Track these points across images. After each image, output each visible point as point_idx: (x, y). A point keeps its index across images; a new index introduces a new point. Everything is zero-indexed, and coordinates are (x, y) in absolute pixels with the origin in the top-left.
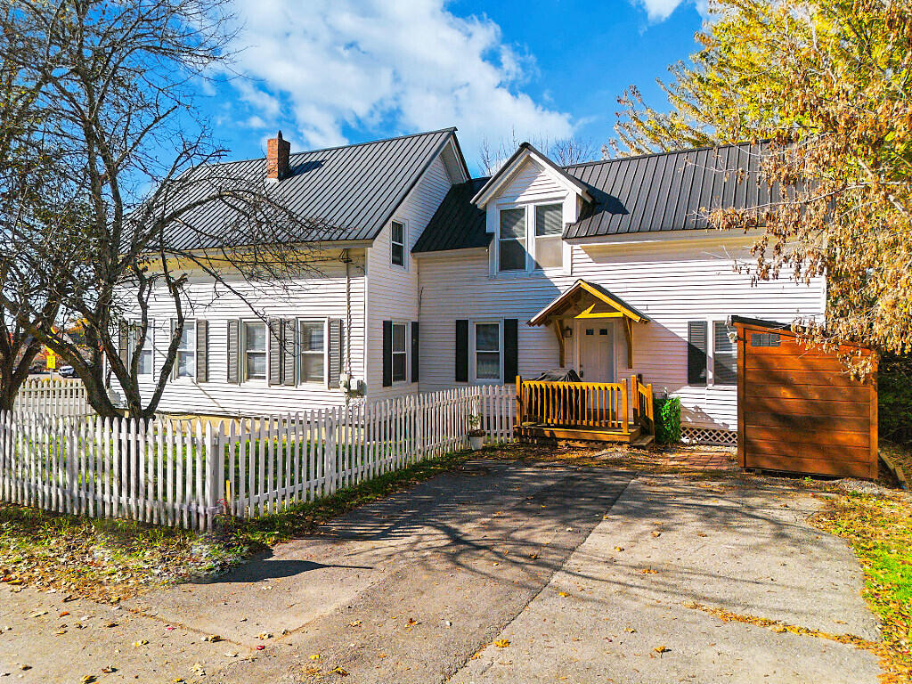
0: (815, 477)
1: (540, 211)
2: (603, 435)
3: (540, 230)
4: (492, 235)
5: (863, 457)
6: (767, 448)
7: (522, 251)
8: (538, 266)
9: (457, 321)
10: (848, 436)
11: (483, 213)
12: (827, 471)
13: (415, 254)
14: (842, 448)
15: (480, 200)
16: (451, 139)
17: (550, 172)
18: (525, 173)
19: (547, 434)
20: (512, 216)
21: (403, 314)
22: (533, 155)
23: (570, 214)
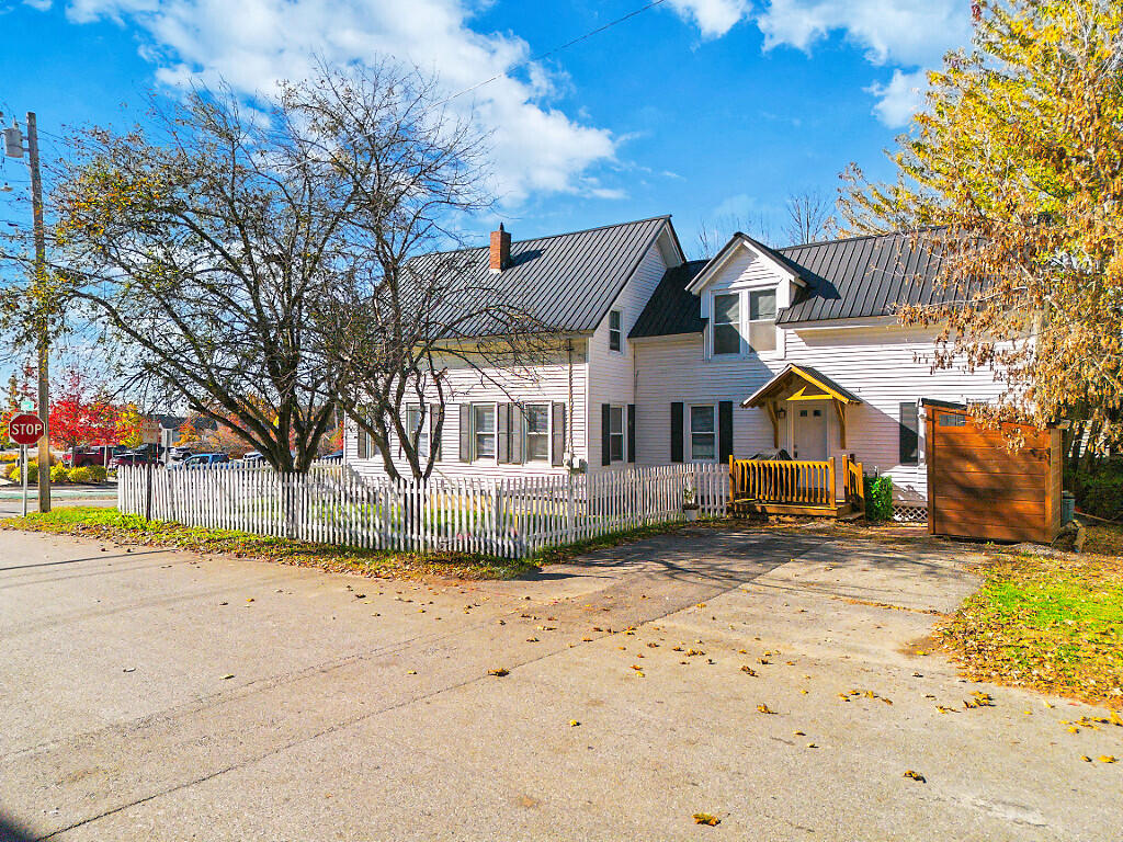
0: (996, 542)
1: (754, 297)
2: (812, 510)
3: (754, 315)
4: (706, 320)
5: (1039, 523)
6: (953, 515)
7: (737, 336)
8: (752, 350)
9: (673, 404)
10: (1025, 505)
11: (697, 299)
12: (1007, 537)
14: (1020, 516)
15: (693, 287)
16: (667, 226)
17: (764, 260)
18: (741, 260)
19: (759, 509)
20: (726, 301)
21: (620, 397)
22: (746, 243)
23: (783, 299)
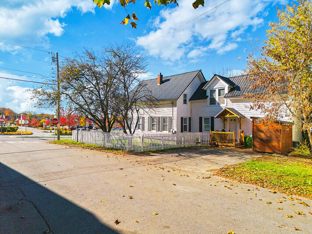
0: (268, 153)
1: (219, 91)
2: (229, 145)
3: (219, 95)
4: (208, 96)
5: (278, 148)
6: (258, 146)
7: (215, 100)
8: (219, 104)
9: (200, 117)
10: (275, 143)
11: (206, 91)
12: (270, 152)
13: (190, 101)
14: (273, 146)
15: (205, 88)
16: (200, 72)
17: (221, 81)
18: (216, 81)
19: (217, 144)
20: (213, 91)
21: (186, 115)
22: (217, 77)
23: (226, 91)
